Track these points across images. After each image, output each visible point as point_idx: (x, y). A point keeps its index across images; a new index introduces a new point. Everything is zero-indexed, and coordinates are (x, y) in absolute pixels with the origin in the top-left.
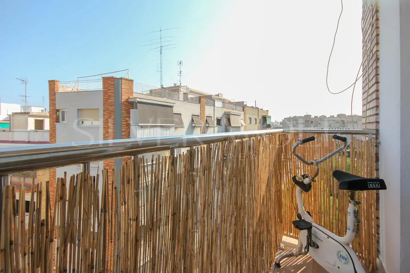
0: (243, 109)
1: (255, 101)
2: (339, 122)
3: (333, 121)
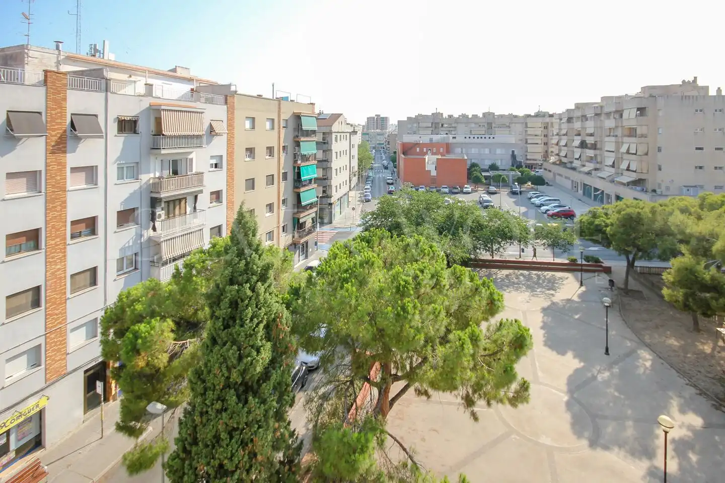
0: (226, 100)
1: (273, 85)
2: (484, 126)
3: (475, 123)
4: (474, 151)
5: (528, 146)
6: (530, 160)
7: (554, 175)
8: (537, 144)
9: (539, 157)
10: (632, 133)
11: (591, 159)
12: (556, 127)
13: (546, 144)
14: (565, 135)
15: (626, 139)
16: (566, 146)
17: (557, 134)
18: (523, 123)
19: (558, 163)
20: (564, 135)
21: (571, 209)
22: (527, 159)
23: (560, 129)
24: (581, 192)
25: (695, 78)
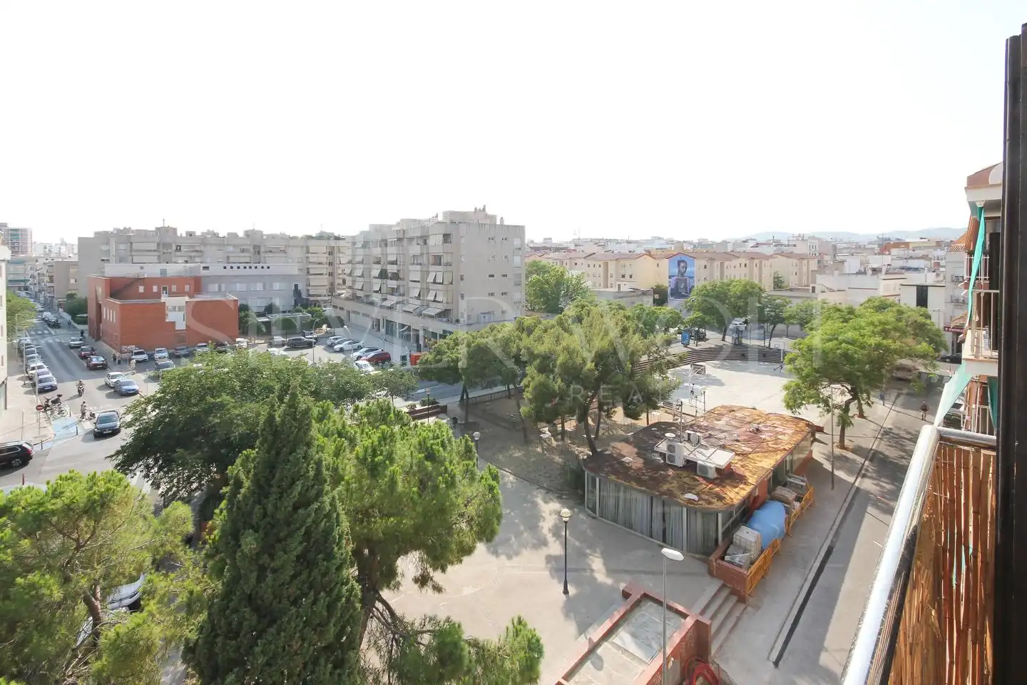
2: (247, 251)
3: (234, 246)
4: (239, 287)
5: (310, 277)
6: (313, 296)
7: (349, 312)
8: (321, 274)
9: (324, 291)
10: (438, 260)
11: (393, 291)
12: (349, 252)
13: (331, 274)
14: (362, 262)
15: (432, 268)
16: (362, 276)
17: (350, 262)
18: (302, 247)
19: (351, 297)
20: (359, 263)
21: (385, 351)
22: (309, 295)
23: (354, 256)
24: (383, 330)
25: (485, 206)
